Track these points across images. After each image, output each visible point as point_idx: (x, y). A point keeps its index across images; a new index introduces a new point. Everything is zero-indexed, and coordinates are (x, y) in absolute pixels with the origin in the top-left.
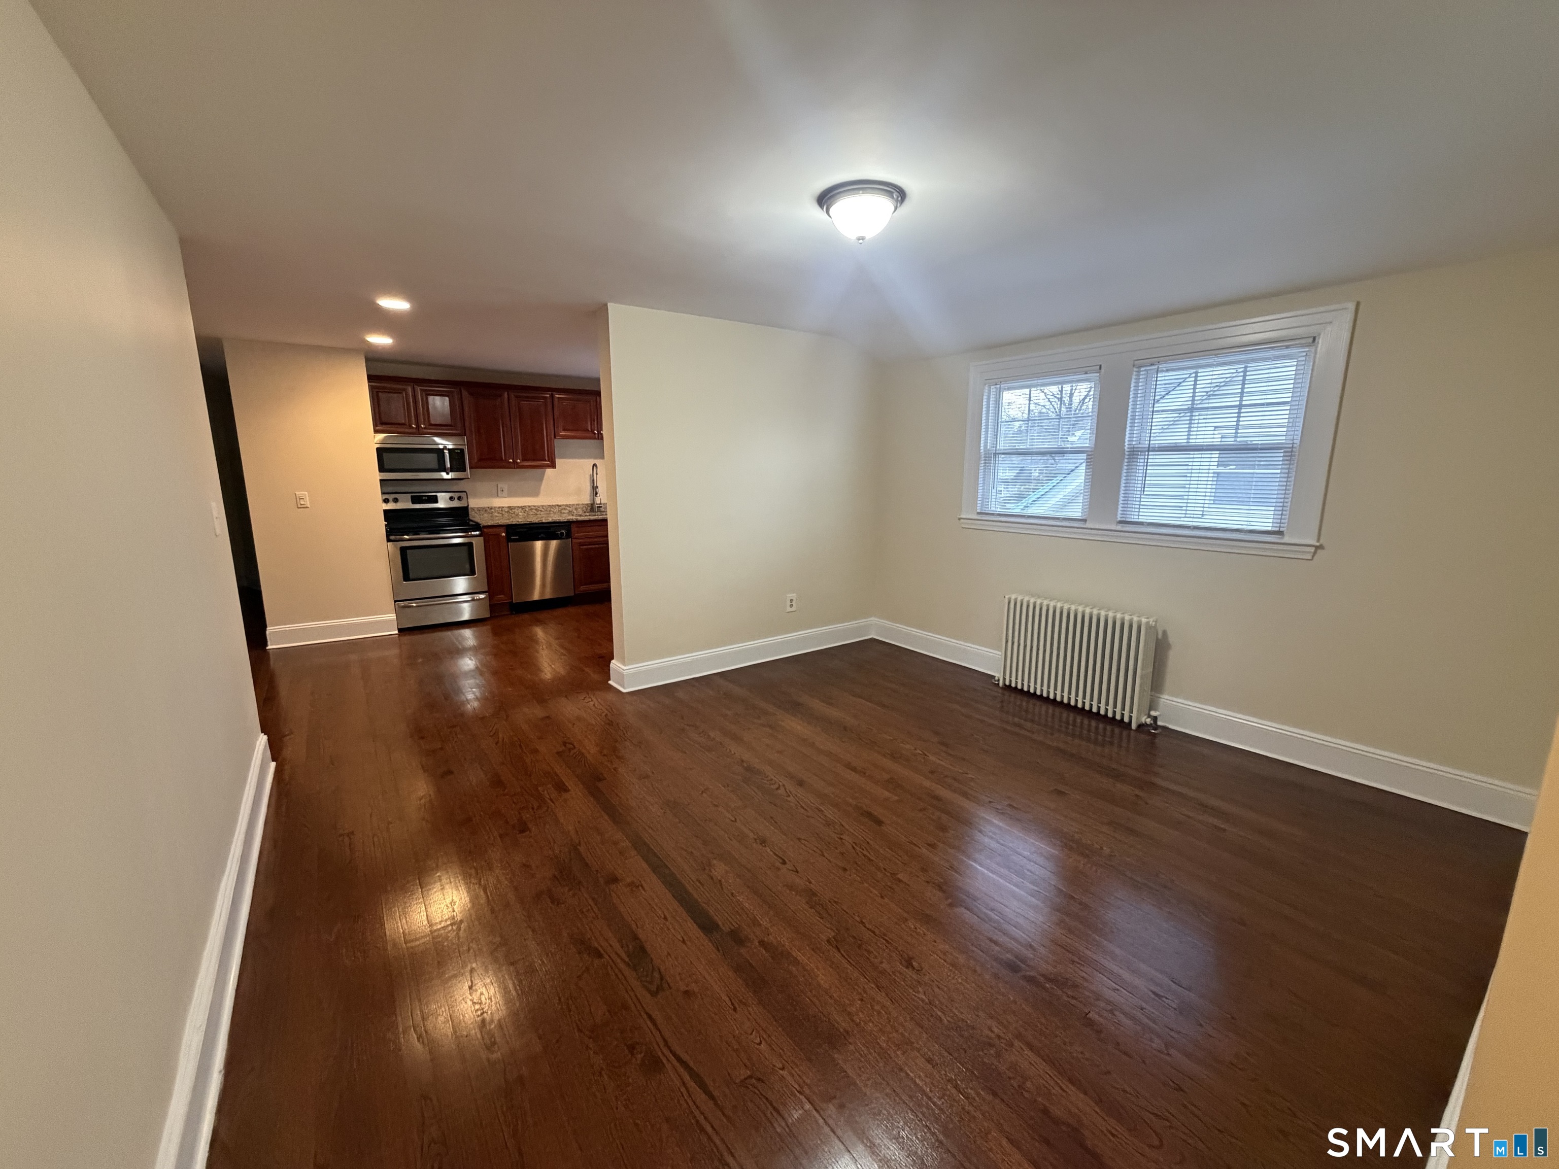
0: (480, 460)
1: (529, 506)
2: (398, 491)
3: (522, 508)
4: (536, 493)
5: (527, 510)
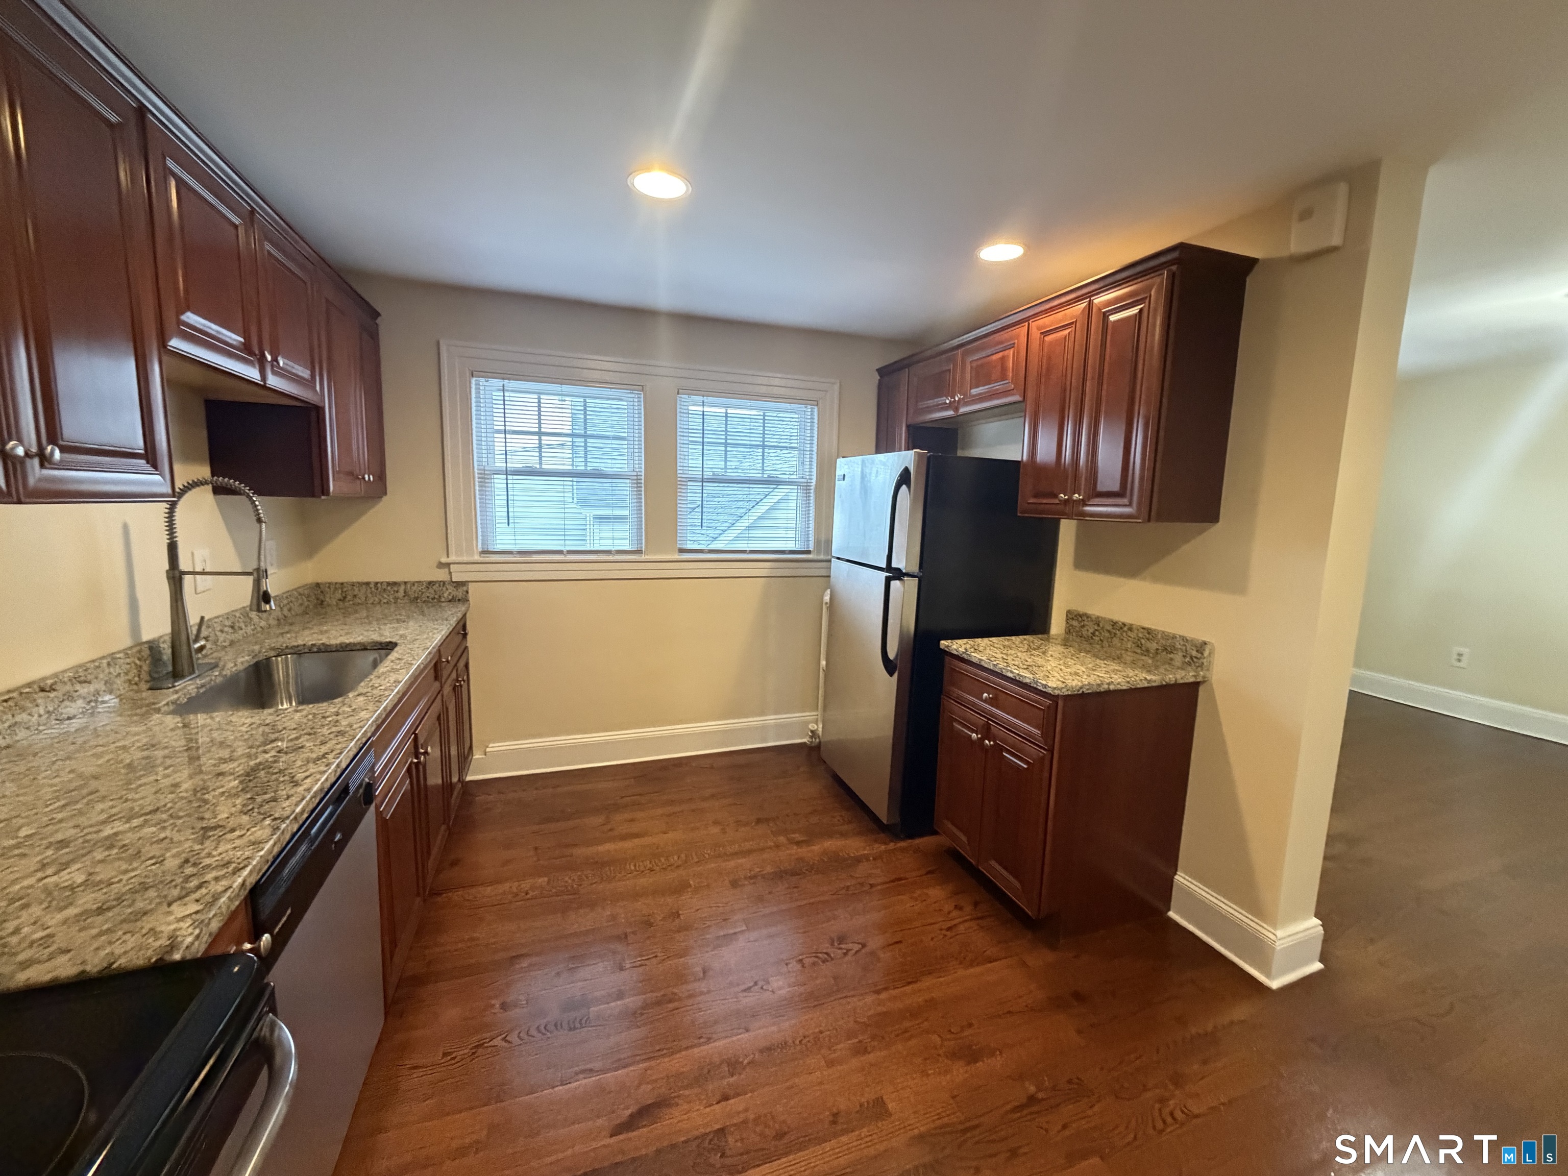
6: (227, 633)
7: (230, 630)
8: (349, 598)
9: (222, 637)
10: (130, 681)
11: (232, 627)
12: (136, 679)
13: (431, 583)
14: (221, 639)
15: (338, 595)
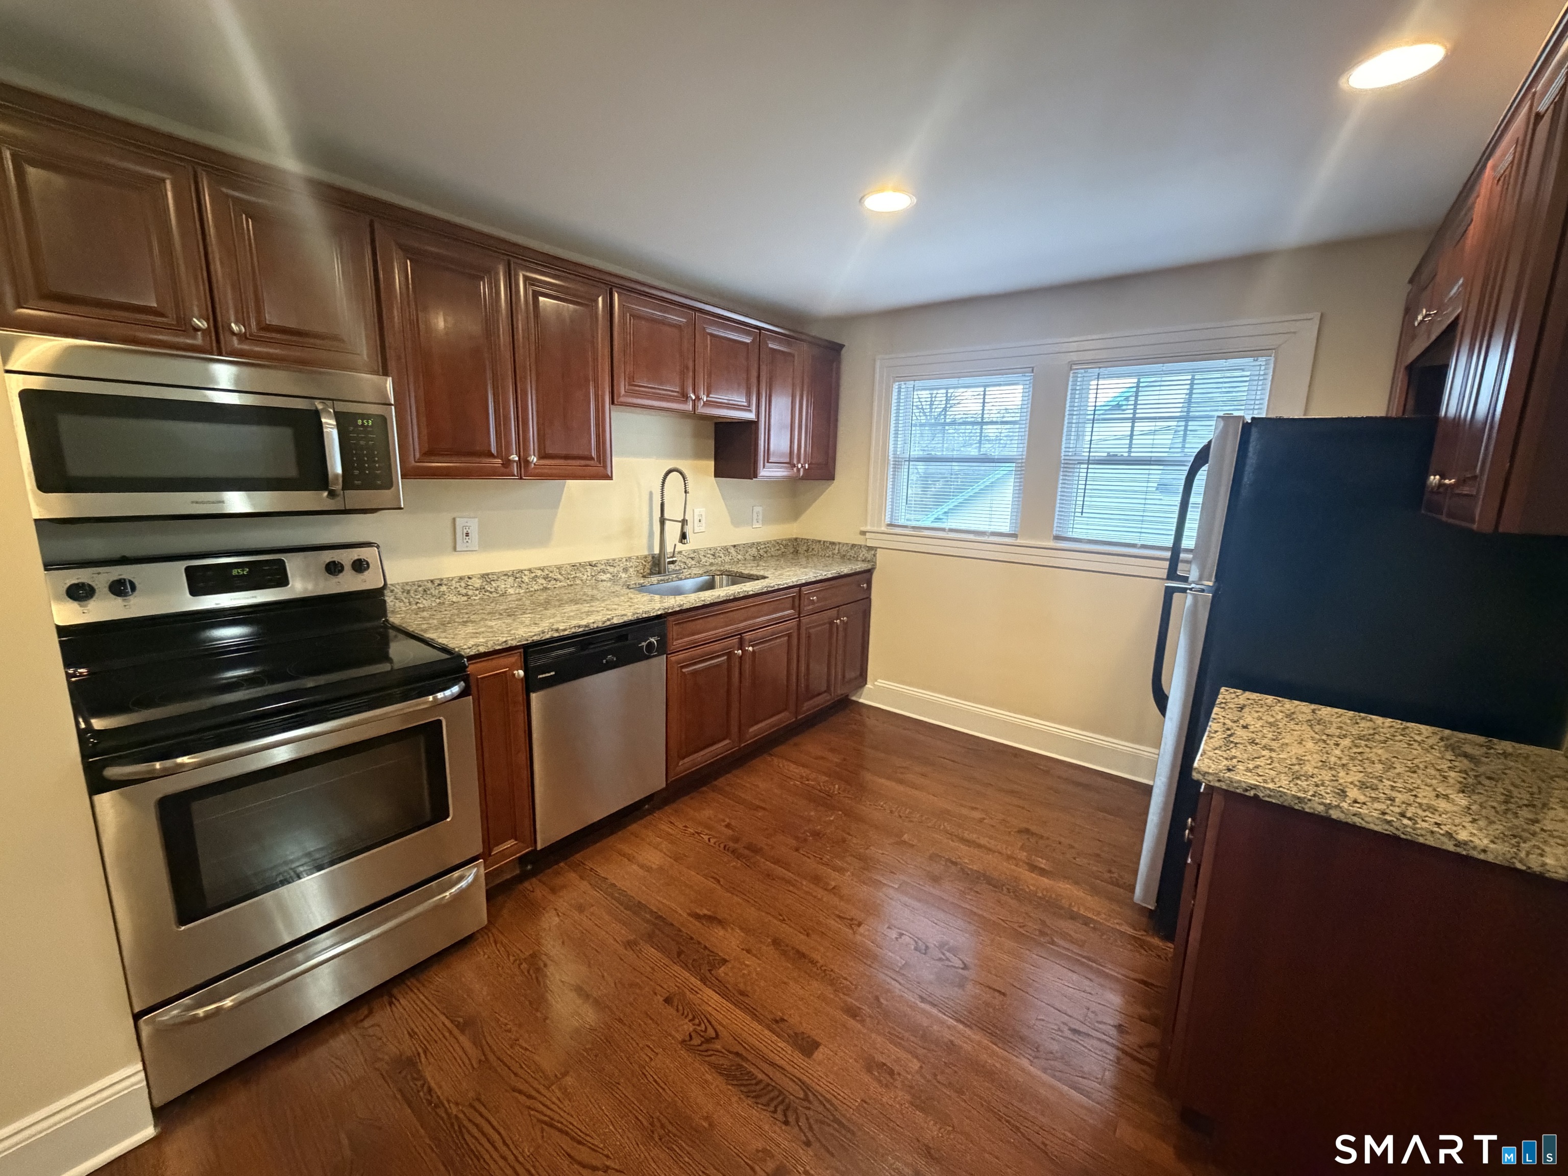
0: (429, 453)
1: (530, 570)
2: (128, 553)
3: (516, 575)
4: (543, 539)
5: (526, 579)
6: (709, 558)
7: (712, 557)
8: (810, 550)
9: (704, 560)
10: (638, 571)
11: (714, 555)
12: (642, 571)
13: (853, 546)
14: (703, 561)
15: (805, 548)
